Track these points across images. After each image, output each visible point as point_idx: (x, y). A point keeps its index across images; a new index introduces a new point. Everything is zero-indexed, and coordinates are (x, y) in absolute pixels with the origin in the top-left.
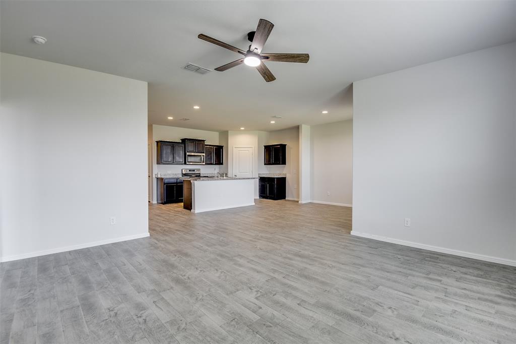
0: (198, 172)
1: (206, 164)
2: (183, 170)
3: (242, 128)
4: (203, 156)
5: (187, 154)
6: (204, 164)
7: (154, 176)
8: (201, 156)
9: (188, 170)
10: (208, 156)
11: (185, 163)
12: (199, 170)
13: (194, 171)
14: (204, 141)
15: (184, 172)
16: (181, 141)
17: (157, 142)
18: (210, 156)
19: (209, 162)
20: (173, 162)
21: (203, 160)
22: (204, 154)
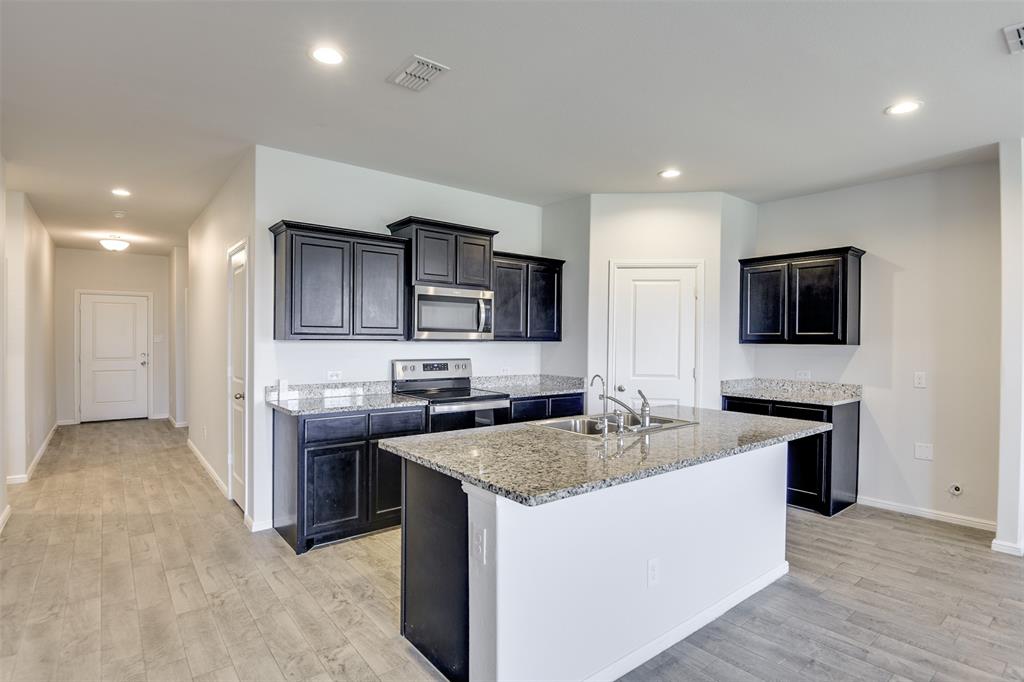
0: (459, 374)
1: (498, 338)
2: (399, 367)
3: (671, 174)
4: (488, 302)
5: (419, 290)
6: (491, 335)
7: (259, 397)
8: (476, 301)
9: (419, 366)
10: (505, 302)
11: (409, 336)
12: (465, 363)
13: (444, 367)
14: (491, 234)
15: (401, 376)
16: (388, 233)
17: (275, 230)
18: (511, 303)
19: (506, 330)
20: (351, 331)
21: (487, 318)
22: (489, 295)
